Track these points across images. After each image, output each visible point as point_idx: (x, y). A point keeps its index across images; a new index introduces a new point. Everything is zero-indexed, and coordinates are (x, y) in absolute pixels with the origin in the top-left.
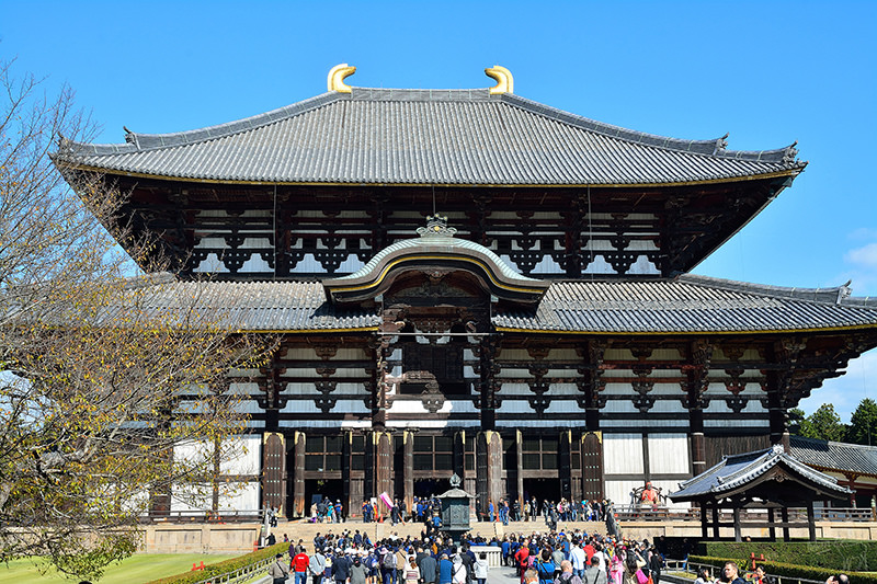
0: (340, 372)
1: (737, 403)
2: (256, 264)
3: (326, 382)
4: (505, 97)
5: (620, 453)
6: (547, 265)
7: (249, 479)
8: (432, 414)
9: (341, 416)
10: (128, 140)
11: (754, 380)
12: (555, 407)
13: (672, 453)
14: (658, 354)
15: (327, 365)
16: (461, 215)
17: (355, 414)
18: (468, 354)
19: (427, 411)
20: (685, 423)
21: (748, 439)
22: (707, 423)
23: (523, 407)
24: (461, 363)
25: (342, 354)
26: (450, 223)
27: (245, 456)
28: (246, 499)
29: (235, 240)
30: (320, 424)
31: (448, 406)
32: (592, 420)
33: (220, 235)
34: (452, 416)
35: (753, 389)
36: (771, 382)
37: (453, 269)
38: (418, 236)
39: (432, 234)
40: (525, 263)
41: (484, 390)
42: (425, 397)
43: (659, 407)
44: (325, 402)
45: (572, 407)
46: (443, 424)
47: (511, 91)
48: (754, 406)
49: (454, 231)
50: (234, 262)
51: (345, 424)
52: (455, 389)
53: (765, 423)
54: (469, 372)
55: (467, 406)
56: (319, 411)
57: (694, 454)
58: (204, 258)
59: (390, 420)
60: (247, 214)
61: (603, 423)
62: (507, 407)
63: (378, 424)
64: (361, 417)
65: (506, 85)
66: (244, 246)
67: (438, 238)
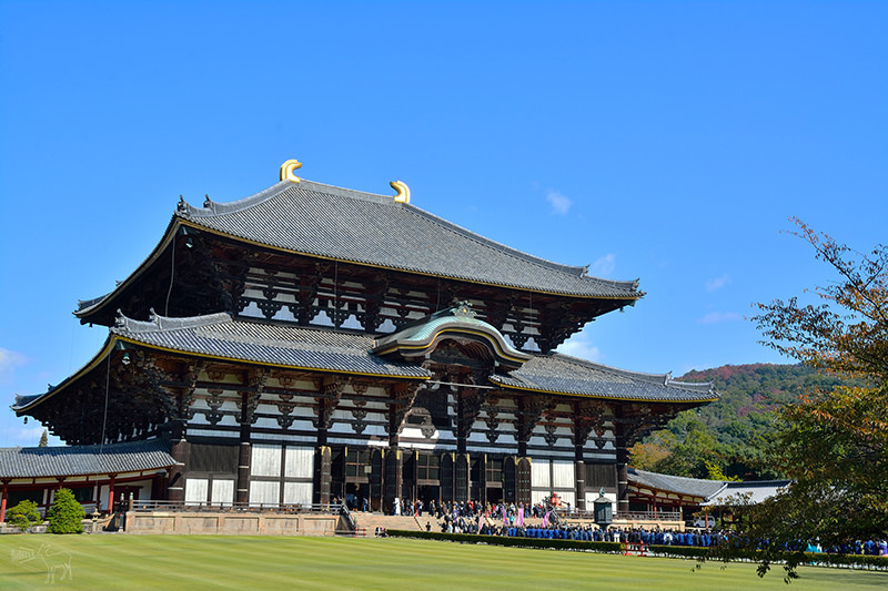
0: (369, 404)
1: (600, 442)
2: (284, 314)
3: (359, 411)
4: (404, 205)
5: (539, 472)
6: (531, 345)
7: (306, 480)
8: (427, 440)
9: (368, 437)
10: (205, 206)
11: (609, 428)
12: (502, 439)
13: (565, 473)
14: (560, 408)
15: (360, 398)
16: (481, 303)
17: (377, 436)
18: (451, 398)
19: (424, 437)
20: (573, 454)
21: (605, 466)
22: (585, 455)
23: (482, 438)
24: (447, 404)
25: (371, 391)
26: (473, 308)
27: (301, 461)
28: (302, 494)
29: (270, 293)
30: (355, 442)
31: (437, 435)
32: (522, 449)
33: (260, 288)
34: (439, 441)
35: (609, 434)
36: (618, 430)
37: (473, 341)
38: (452, 314)
39: (461, 314)
40: (519, 340)
41: (460, 425)
42: (424, 427)
43: (560, 443)
44: (359, 425)
45: (510, 439)
46: (432, 447)
47: (408, 202)
48: (609, 446)
49: (475, 314)
50: (269, 311)
51: (370, 443)
52: (441, 423)
53: (614, 457)
54: (450, 411)
55: (449, 435)
56: (354, 432)
57: (577, 476)
58: (247, 305)
59: (401, 441)
60: (280, 274)
61: (529, 452)
62: (474, 437)
63: (394, 443)
64: (382, 438)
65: (405, 196)
66: (276, 299)
67: (464, 317)
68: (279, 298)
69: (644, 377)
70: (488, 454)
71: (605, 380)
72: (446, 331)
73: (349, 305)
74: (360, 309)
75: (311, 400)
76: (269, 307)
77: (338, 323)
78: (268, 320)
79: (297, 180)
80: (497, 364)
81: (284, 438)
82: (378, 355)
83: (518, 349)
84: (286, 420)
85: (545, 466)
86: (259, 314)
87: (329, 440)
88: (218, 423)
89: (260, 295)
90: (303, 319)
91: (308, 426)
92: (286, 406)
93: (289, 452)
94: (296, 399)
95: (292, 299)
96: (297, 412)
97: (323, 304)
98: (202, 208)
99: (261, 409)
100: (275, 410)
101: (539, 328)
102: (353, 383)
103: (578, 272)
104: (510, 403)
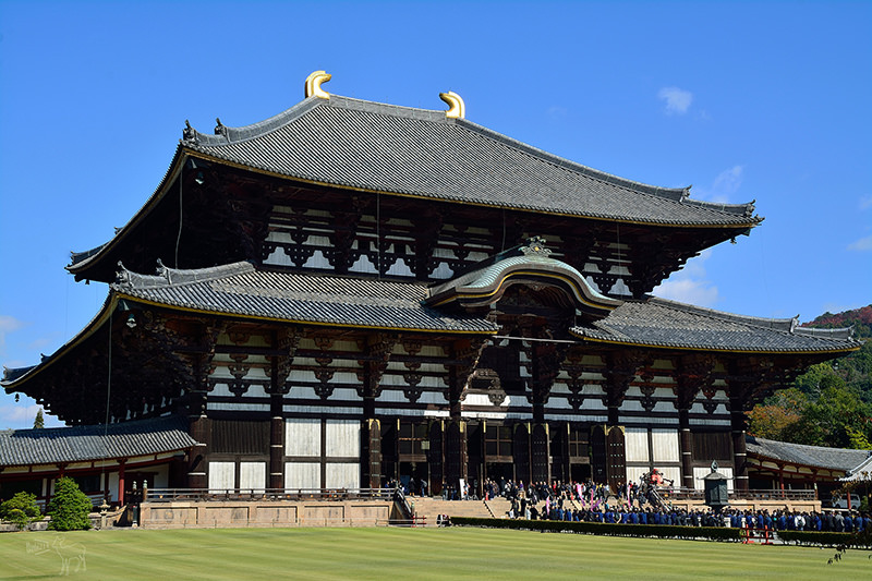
0: (424, 367)
1: (710, 405)
2: (317, 260)
3: (413, 375)
4: (458, 121)
5: (635, 444)
6: (620, 288)
7: (352, 460)
8: (496, 407)
9: (425, 406)
10: (217, 133)
11: (721, 388)
12: (587, 404)
13: (667, 444)
14: (658, 364)
15: (413, 360)
16: (557, 239)
17: (436, 405)
18: (523, 357)
19: (492, 404)
20: (676, 421)
21: (717, 435)
22: (692, 421)
23: (563, 403)
24: (518, 364)
25: (426, 351)
26: (547, 245)
27: (345, 437)
28: (347, 477)
29: (299, 236)
30: (408, 412)
31: (507, 401)
32: (613, 415)
33: (287, 231)
34: (510, 409)
35: (720, 395)
36: (731, 390)
37: (548, 285)
38: (522, 254)
39: (533, 253)
40: (605, 283)
41: (536, 388)
42: (491, 392)
43: (659, 407)
44: (413, 392)
45: (598, 405)
46: (502, 416)
47: (463, 117)
48: (721, 409)
49: (550, 252)
50: (299, 257)
51: (427, 413)
52: (513, 387)
53: (727, 423)
54: (523, 372)
55: (522, 401)
56: (407, 400)
57: (683, 447)
58: (273, 251)
59: (464, 410)
60: (310, 212)
61: (621, 419)
62: (553, 403)
63: (455, 411)
64: (441, 407)
65: (458, 111)
66: (307, 243)
67: (537, 257)
68: (311, 241)
69: (765, 324)
70: (571, 422)
71: (714, 328)
72: (514, 274)
73: (395, 247)
74: (409, 251)
75: (353, 363)
76: (299, 253)
77: (383, 270)
78: (299, 269)
79: (326, 95)
80: (579, 313)
81: (323, 411)
82: (432, 307)
83: (605, 294)
84: (324, 389)
85: (642, 436)
86: (287, 261)
87: (378, 411)
88: (244, 395)
89: (286, 239)
90: (341, 266)
91: (351, 395)
92: (324, 372)
93: (330, 427)
94: (336, 362)
95: (326, 242)
96: (337, 378)
97: (364, 249)
98: (213, 136)
99: (295, 376)
100: (311, 377)
101: (629, 267)
102: (403, 342)
103: (676, 195)
104: (596, 360)
